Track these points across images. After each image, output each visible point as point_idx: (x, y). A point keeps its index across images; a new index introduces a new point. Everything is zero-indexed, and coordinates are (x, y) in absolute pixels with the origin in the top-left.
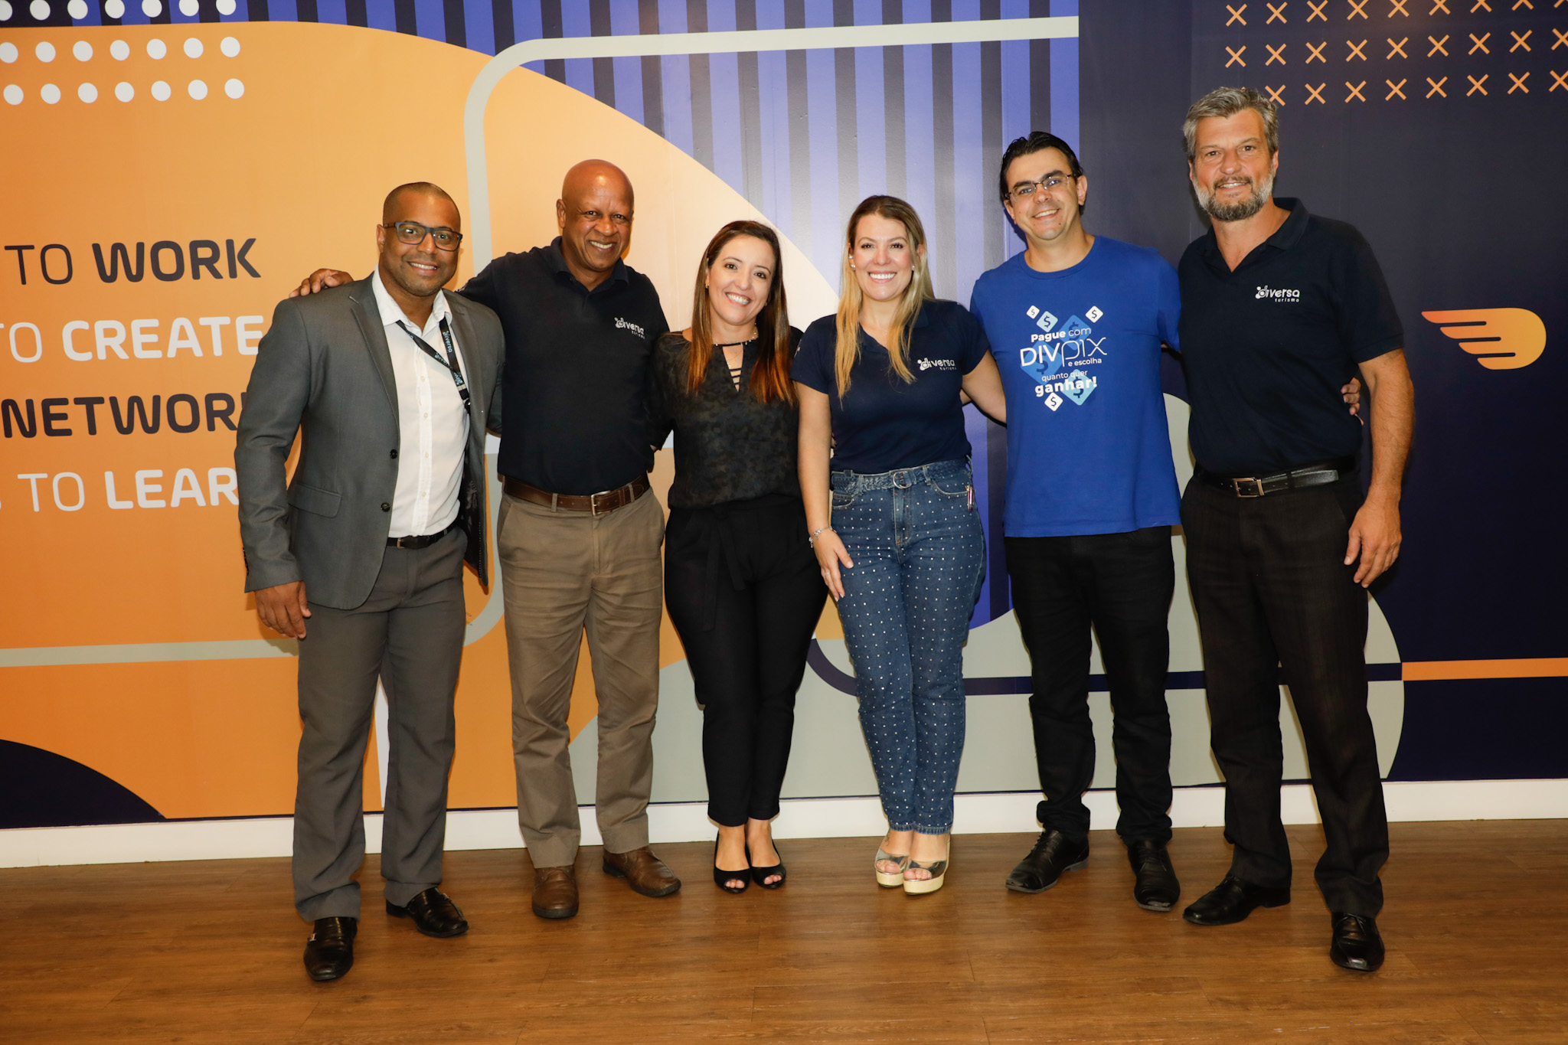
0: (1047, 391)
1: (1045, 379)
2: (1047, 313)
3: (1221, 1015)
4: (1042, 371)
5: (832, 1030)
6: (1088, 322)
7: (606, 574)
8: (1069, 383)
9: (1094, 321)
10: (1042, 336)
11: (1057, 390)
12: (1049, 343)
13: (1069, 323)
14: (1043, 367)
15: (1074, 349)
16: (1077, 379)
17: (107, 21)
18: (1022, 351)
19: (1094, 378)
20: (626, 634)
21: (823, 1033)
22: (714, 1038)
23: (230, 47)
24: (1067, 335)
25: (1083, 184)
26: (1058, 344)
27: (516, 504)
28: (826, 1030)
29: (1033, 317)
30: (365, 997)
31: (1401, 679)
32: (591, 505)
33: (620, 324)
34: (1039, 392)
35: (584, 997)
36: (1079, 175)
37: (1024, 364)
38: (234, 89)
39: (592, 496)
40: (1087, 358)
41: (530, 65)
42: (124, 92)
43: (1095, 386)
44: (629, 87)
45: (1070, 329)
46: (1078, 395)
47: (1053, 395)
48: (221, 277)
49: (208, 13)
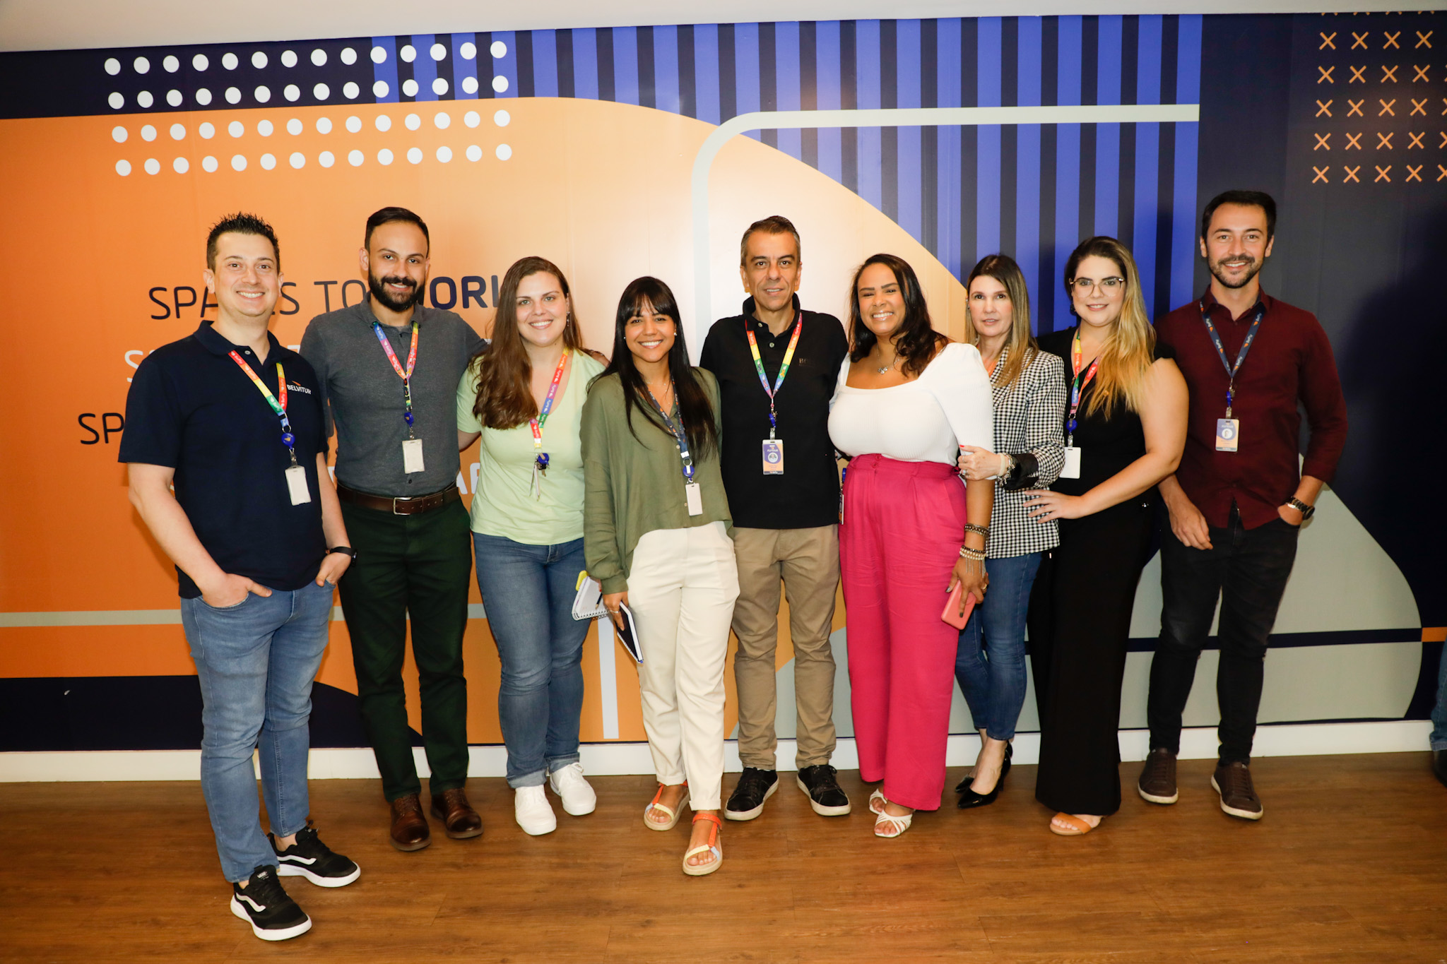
17: (404, 98)
23: (502, 118)
31: (1420, 640)
38: (504, 152)
41: (748, 134)
42: (415, 156)
44: (831, 152)
48: (486, 307)
49: (486, 91)
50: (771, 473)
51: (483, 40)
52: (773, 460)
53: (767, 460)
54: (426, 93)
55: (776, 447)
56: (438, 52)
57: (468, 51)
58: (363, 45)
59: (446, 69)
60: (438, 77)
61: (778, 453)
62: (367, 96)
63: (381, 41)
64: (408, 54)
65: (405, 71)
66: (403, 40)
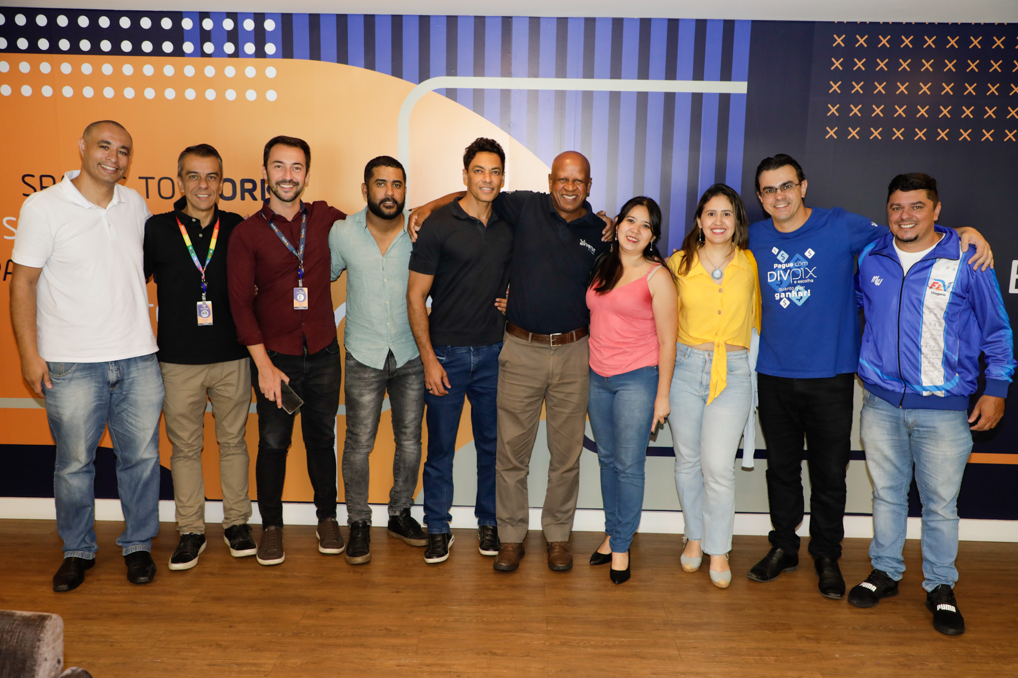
0: (781, 297)
1: (781, 290)
2: (782, 252)
3: (804, 645)
4: (779, 285)
5: (592, 643)
6: (806, 258)
7: (555, 381)
8: (794, 293)
9: (810, 257)
10: (780, 265)
11: (787, 296)
12: (783, 270)
13: (795, 259)
14: (780, 283)
15: (798, 273)
16: (799, 291)
17: (204, 55)
18: (769, 273)
19: (809, 291)
20: (564, 416)
21: (587, 644)
22: (528, 644)
23: (271, 72)
24: (794, 265)
25: (805, 184)
26: (789, 271)
27: (511, 337)
28: (589, 643)
29: (776, 254)
30: (331, 609)
32: (550, 341)
33: (583, 243)
34: (777, 297)
35: (452, 616)
36: (803, 179)
37: (769, 281)
38: (271, 95)
39: (551, 335)
40: (806, 279)
41: (438, 91)
42: (210, 94)
43: (809, 295)
44: (493, 106)
45: (796, 262)
46: (799, 300)
47: (785, 299)
48: (256, 200)
49: (260, 53)
50: (204, 324)
51: (259, 18)
52: (205, 316)
53: (200, 316)
54: (219, 52)
55: (207, 307)
56: (228, 25)
57: (249, 25)
58: (176, 17)
59: (234, 36)
60: (228, 41)
61: (209, 311)
62: (178, 52)
63: (189, 14)
64: (208, 24)
65: (205, 36)
66: (204, 15)
